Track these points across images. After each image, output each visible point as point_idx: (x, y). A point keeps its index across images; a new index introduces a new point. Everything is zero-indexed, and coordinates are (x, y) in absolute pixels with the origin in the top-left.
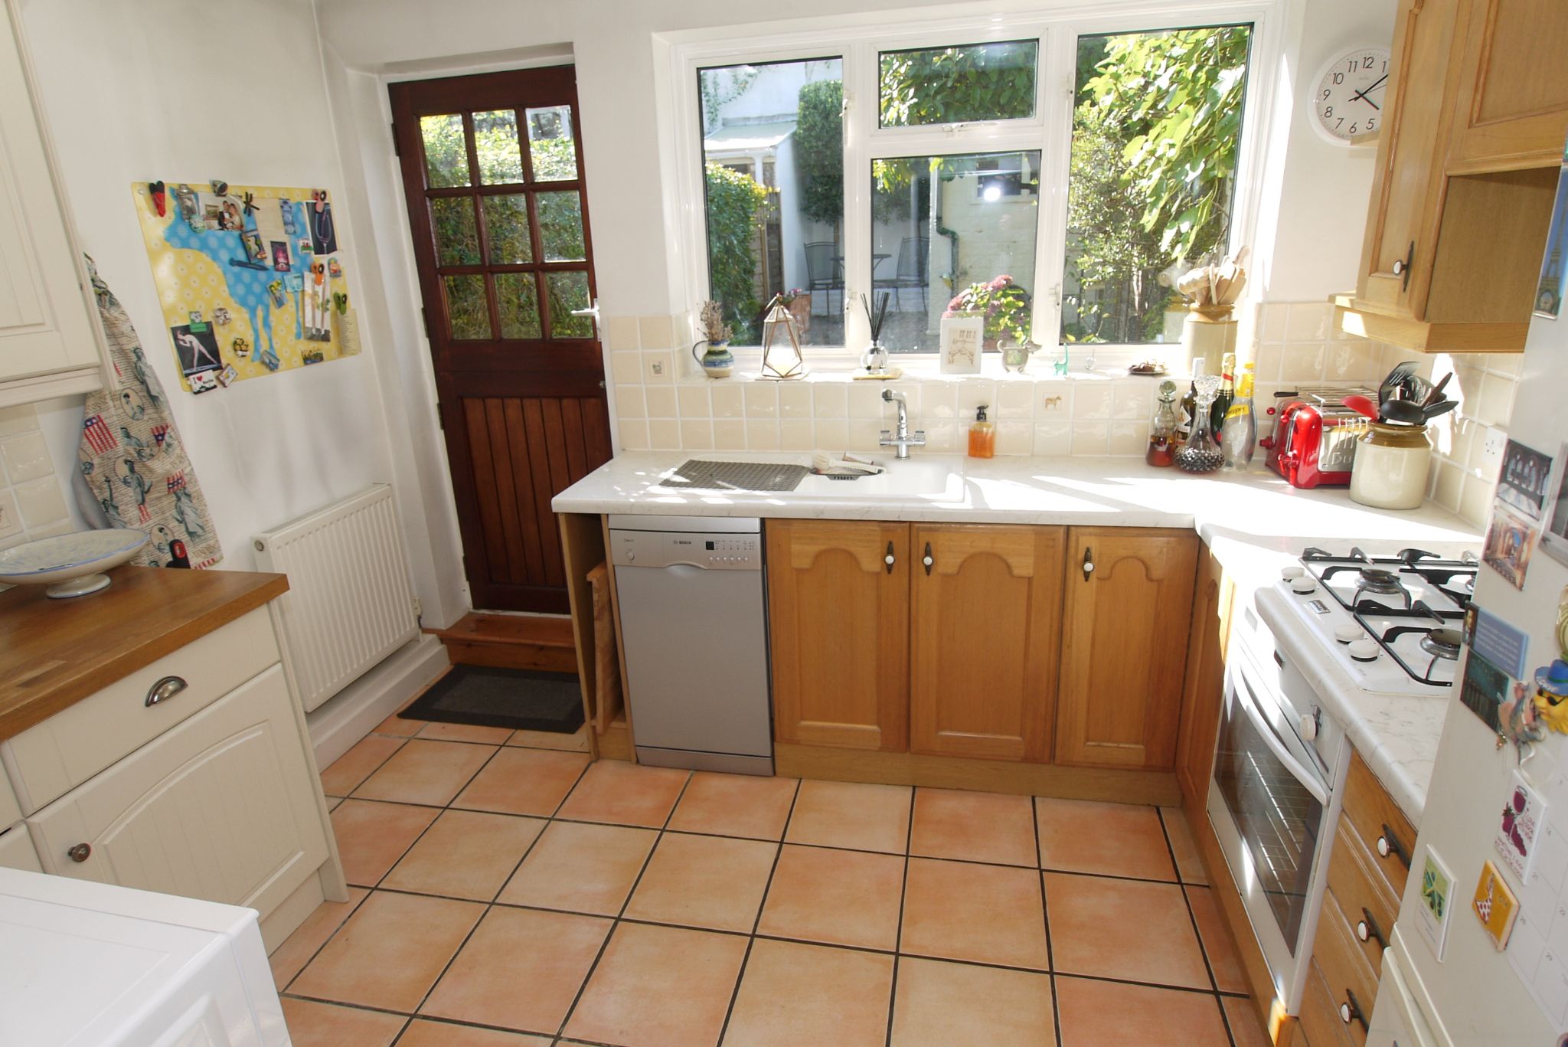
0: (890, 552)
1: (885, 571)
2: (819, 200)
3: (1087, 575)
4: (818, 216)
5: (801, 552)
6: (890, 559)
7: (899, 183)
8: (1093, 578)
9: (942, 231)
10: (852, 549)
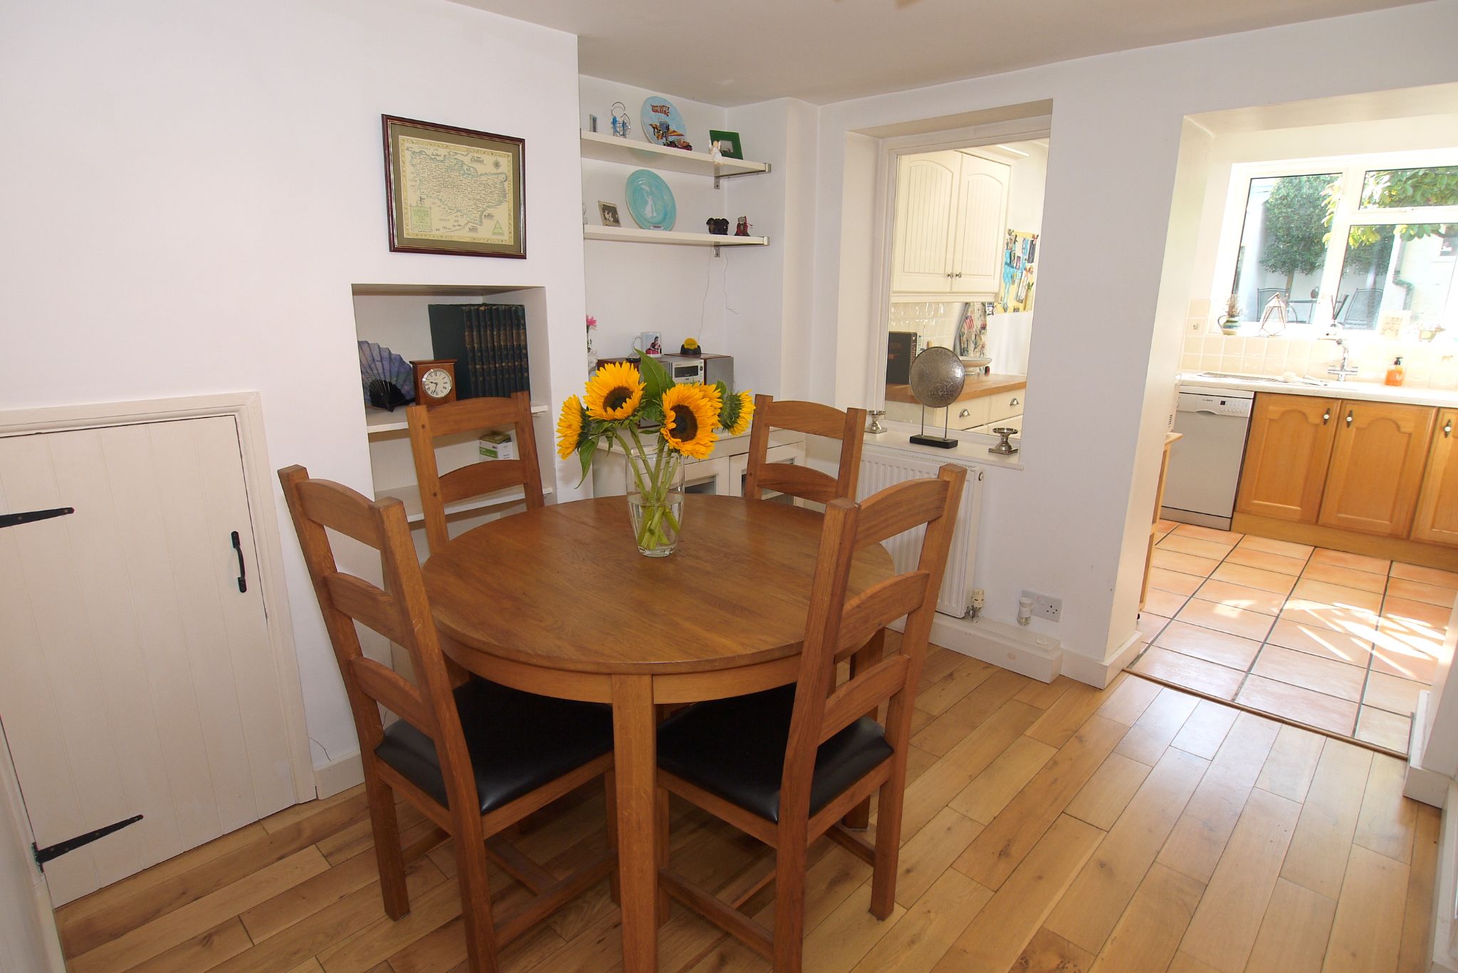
0: (1327, 413)
1: (1322, 423)
2: (1279, 254)
3: (1446, 434)
4: (1276, 267)
5: (1274, 410)
6: (1326, 417)
7: (1362, 242)
8: (1450, 436)
9: (1398, 283)
10: (1304, 411)
